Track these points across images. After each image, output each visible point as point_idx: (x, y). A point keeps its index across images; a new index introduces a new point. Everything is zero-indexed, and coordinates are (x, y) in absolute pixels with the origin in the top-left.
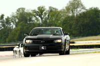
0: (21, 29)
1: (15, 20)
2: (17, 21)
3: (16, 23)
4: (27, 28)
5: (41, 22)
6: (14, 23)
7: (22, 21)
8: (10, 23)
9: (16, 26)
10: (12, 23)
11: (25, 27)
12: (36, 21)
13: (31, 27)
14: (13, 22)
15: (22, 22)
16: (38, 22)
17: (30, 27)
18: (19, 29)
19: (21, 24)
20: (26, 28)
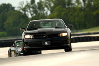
1: (50, 5)
2: (52, 5)
3: (51, 7)
4: (66, 14)
5: (83, 5)
6: (48, 9)
7: (59, 5)
8: (43, 8)
9: (52, 12)
10: (46, 9)
11: (63, 13)
12: (76, 4)
14: (47, 6)
15: (58, 7)
16: (80, 6)
19: (58, 10)
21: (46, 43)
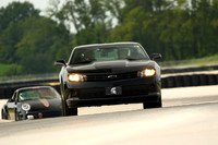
0: (135, 28)
1: (117, 5)
2: (123, 5)
3: (119, 11)
4: (153, 26)
6: (114, 13)
7: (136, 5)
8: (103, 12)
9: (121, 20)
10: (108, 13)
11: (146, 24)
12: (176, 4)
13: (162, 23)
14: (110, 8)
15: (136, 10)
16: (183, 8)
17: (159, 21)
18: (130, 29)
19: (135, 16)
20: (149, 25)
21: (113, 91)
